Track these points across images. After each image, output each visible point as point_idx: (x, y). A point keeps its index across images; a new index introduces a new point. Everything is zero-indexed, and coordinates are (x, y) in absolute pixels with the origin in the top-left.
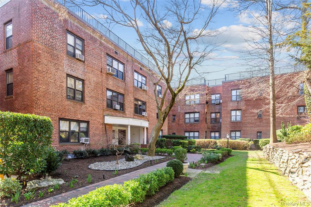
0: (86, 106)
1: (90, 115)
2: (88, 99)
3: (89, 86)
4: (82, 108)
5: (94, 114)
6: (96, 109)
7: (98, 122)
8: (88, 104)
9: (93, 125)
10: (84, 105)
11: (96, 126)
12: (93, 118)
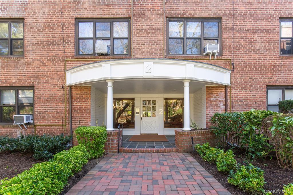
0: (26, 60)
1: (36, 74)
2: (31, 49)
3: (32, 25)
4: (19, 66)
5: (45, 71)
6: (48, 63)
7: (52, 85)
8: (31, 57)
9: (41, 93)
10: (22, 60)
11: (48, 92)
12: (41, 80)
